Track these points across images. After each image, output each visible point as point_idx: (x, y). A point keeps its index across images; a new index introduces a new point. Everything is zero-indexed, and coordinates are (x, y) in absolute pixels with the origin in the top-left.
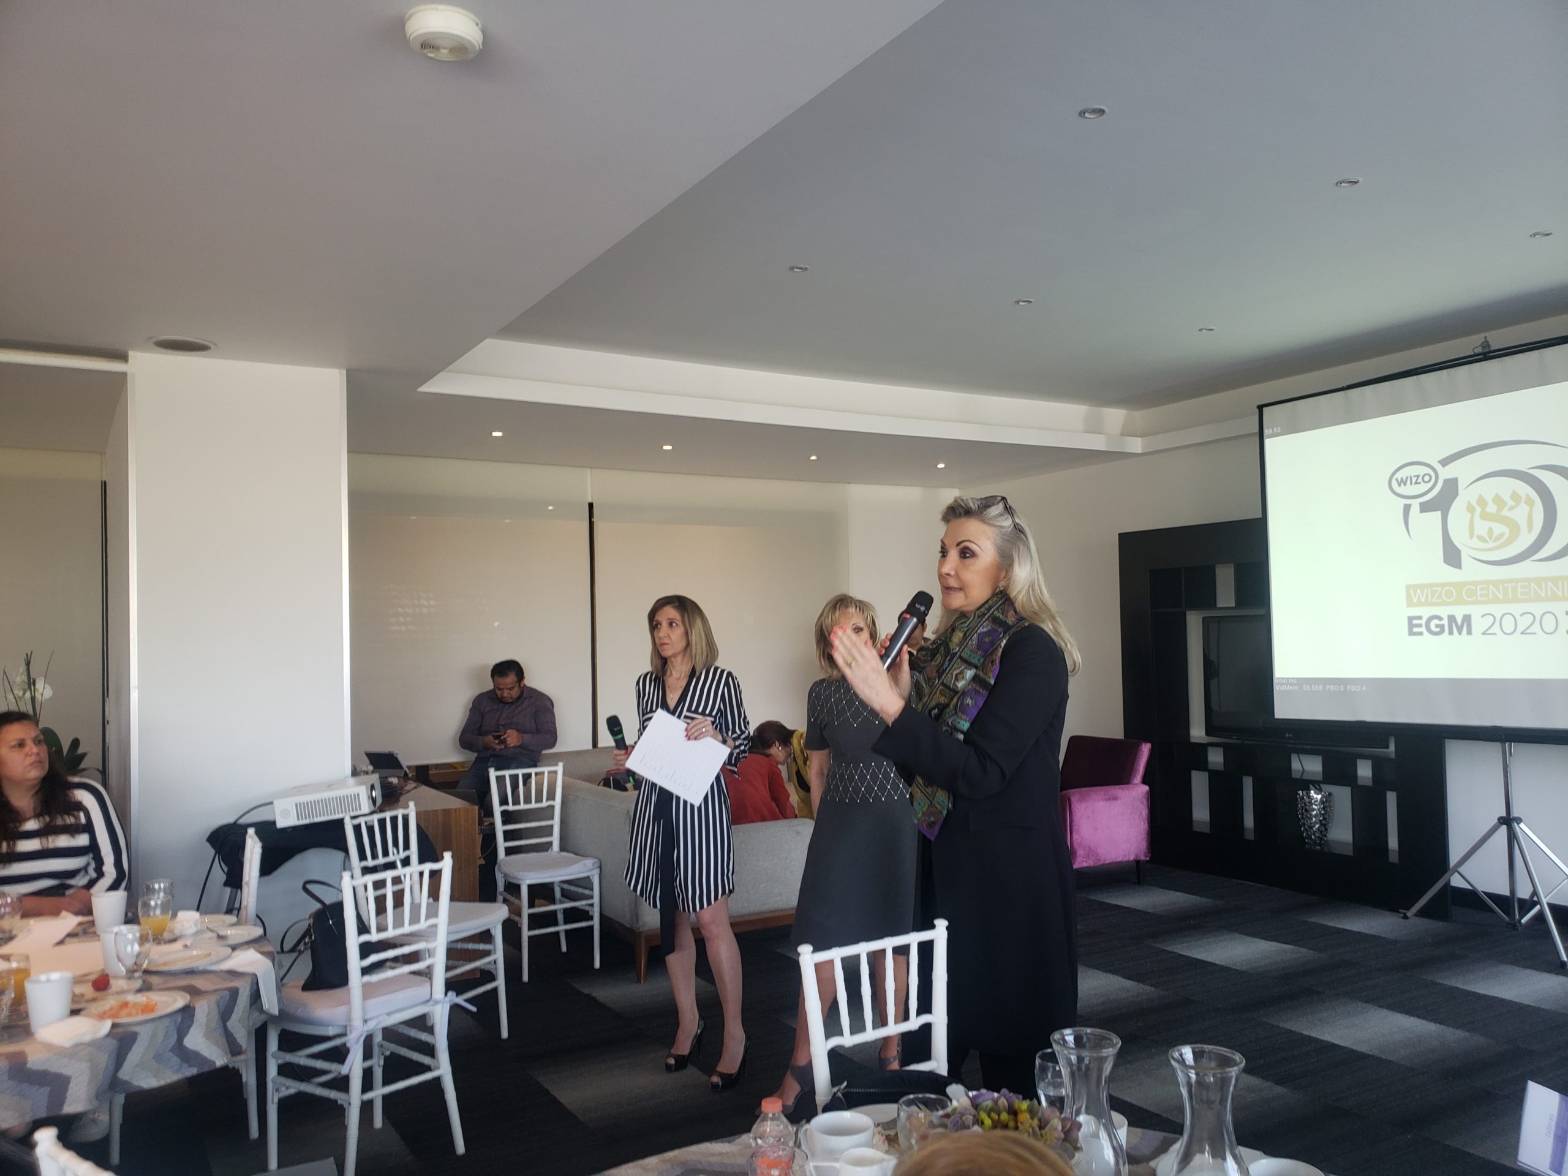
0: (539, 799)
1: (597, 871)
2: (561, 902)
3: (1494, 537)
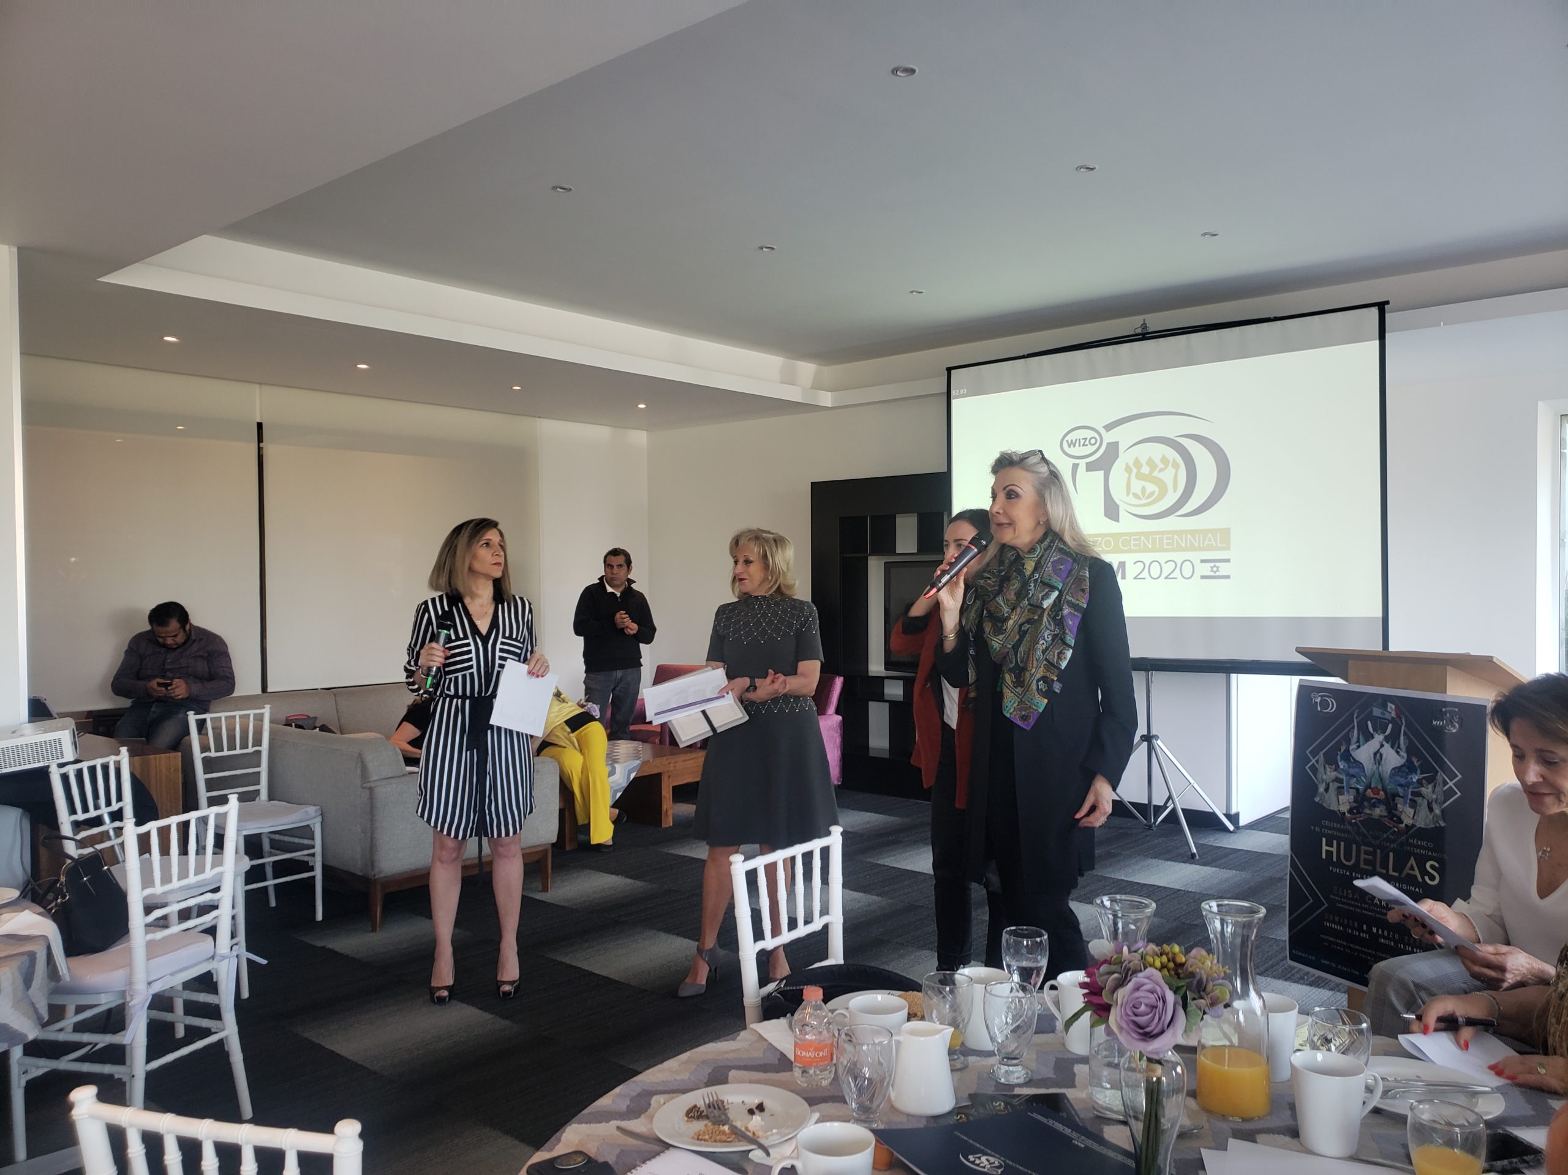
1: (319, 819)
2: (271, 855)
3: (1147, 493)
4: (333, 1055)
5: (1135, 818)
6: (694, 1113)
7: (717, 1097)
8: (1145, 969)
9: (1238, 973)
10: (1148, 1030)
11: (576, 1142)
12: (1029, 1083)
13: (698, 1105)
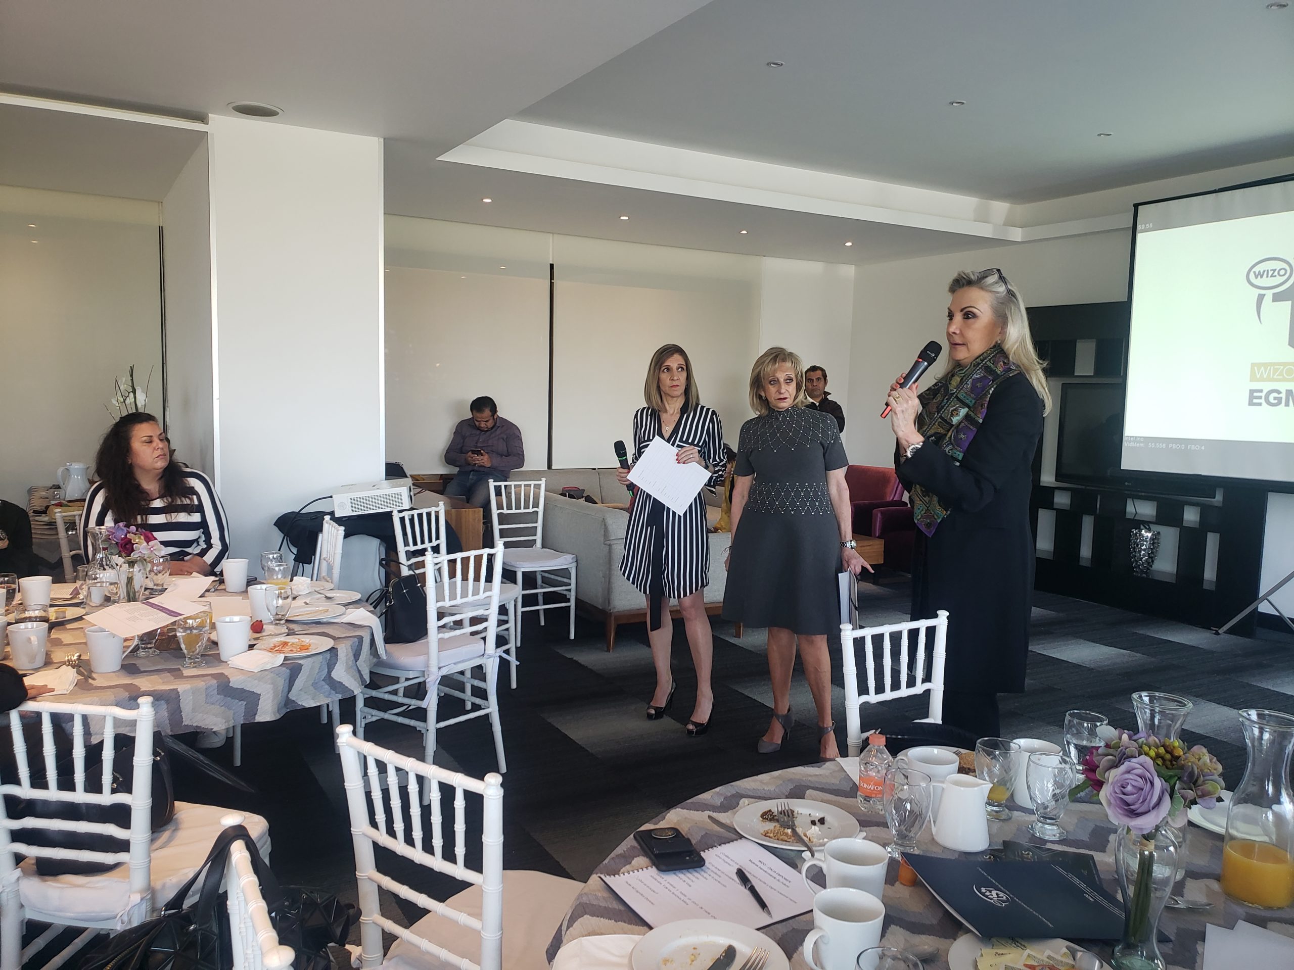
0: (527, 507)
1: (575, 564)
2: (542, 587)
4: (565, 737)
6: (768, 816)
7: (788, 807)
8: (1139, 756)
10: (1132, 807)
11: (675, 821)
12: (1061, 842)
13: (773, 811)
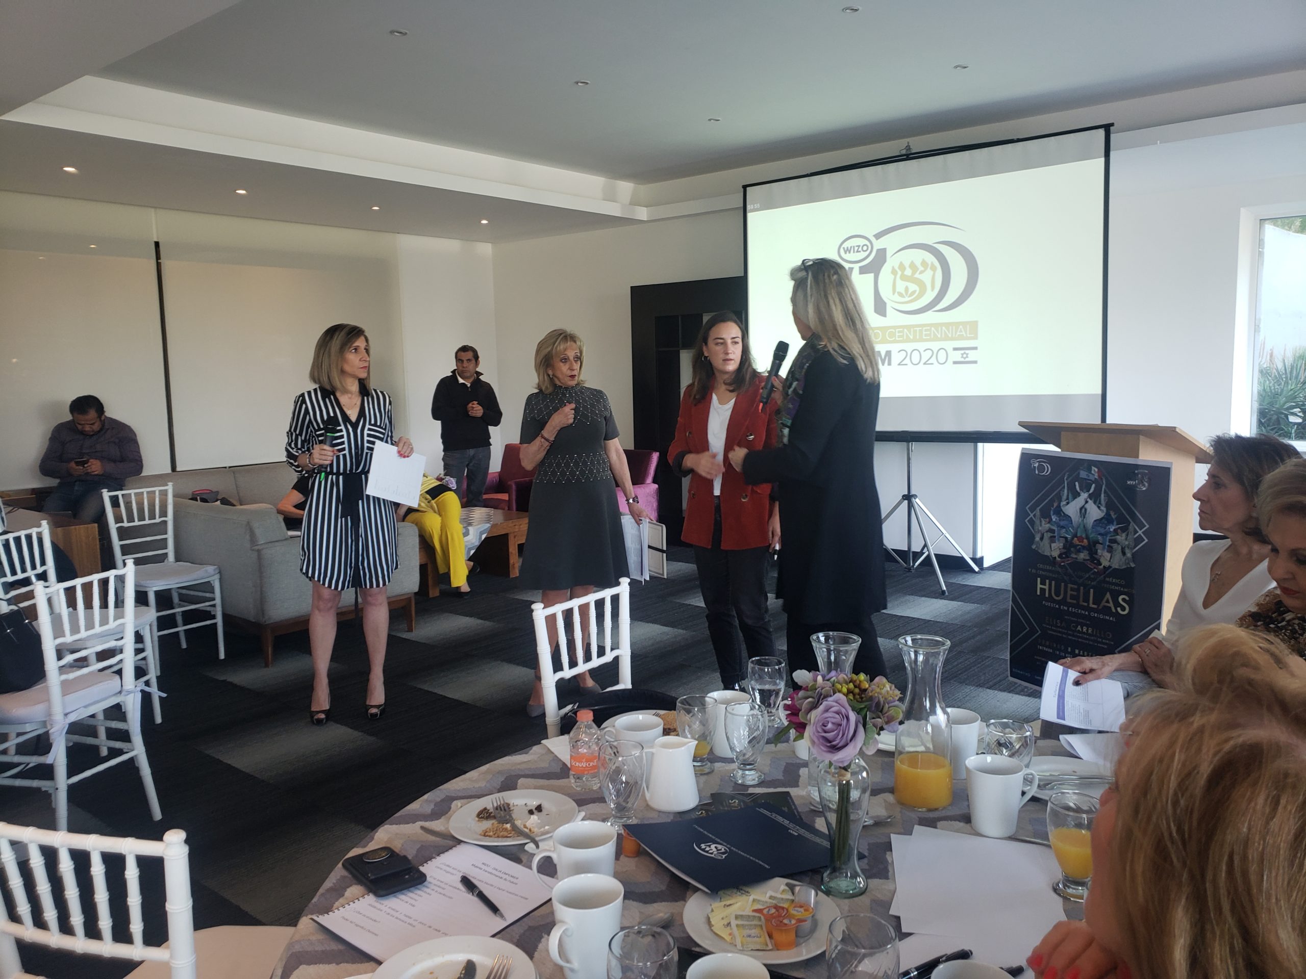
0: (152, 517)
1: (217, 577)
2: (180, 606)
3: (910, 292)
4: (230, 767)
5: (897, 562)
6: (484, 815)
7: (504, 801)
8: (834, 694)
9: (928, 695)
10: (834, 743)
11: (386, 840)
13: (488, 808)
